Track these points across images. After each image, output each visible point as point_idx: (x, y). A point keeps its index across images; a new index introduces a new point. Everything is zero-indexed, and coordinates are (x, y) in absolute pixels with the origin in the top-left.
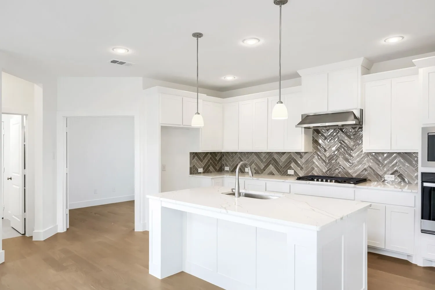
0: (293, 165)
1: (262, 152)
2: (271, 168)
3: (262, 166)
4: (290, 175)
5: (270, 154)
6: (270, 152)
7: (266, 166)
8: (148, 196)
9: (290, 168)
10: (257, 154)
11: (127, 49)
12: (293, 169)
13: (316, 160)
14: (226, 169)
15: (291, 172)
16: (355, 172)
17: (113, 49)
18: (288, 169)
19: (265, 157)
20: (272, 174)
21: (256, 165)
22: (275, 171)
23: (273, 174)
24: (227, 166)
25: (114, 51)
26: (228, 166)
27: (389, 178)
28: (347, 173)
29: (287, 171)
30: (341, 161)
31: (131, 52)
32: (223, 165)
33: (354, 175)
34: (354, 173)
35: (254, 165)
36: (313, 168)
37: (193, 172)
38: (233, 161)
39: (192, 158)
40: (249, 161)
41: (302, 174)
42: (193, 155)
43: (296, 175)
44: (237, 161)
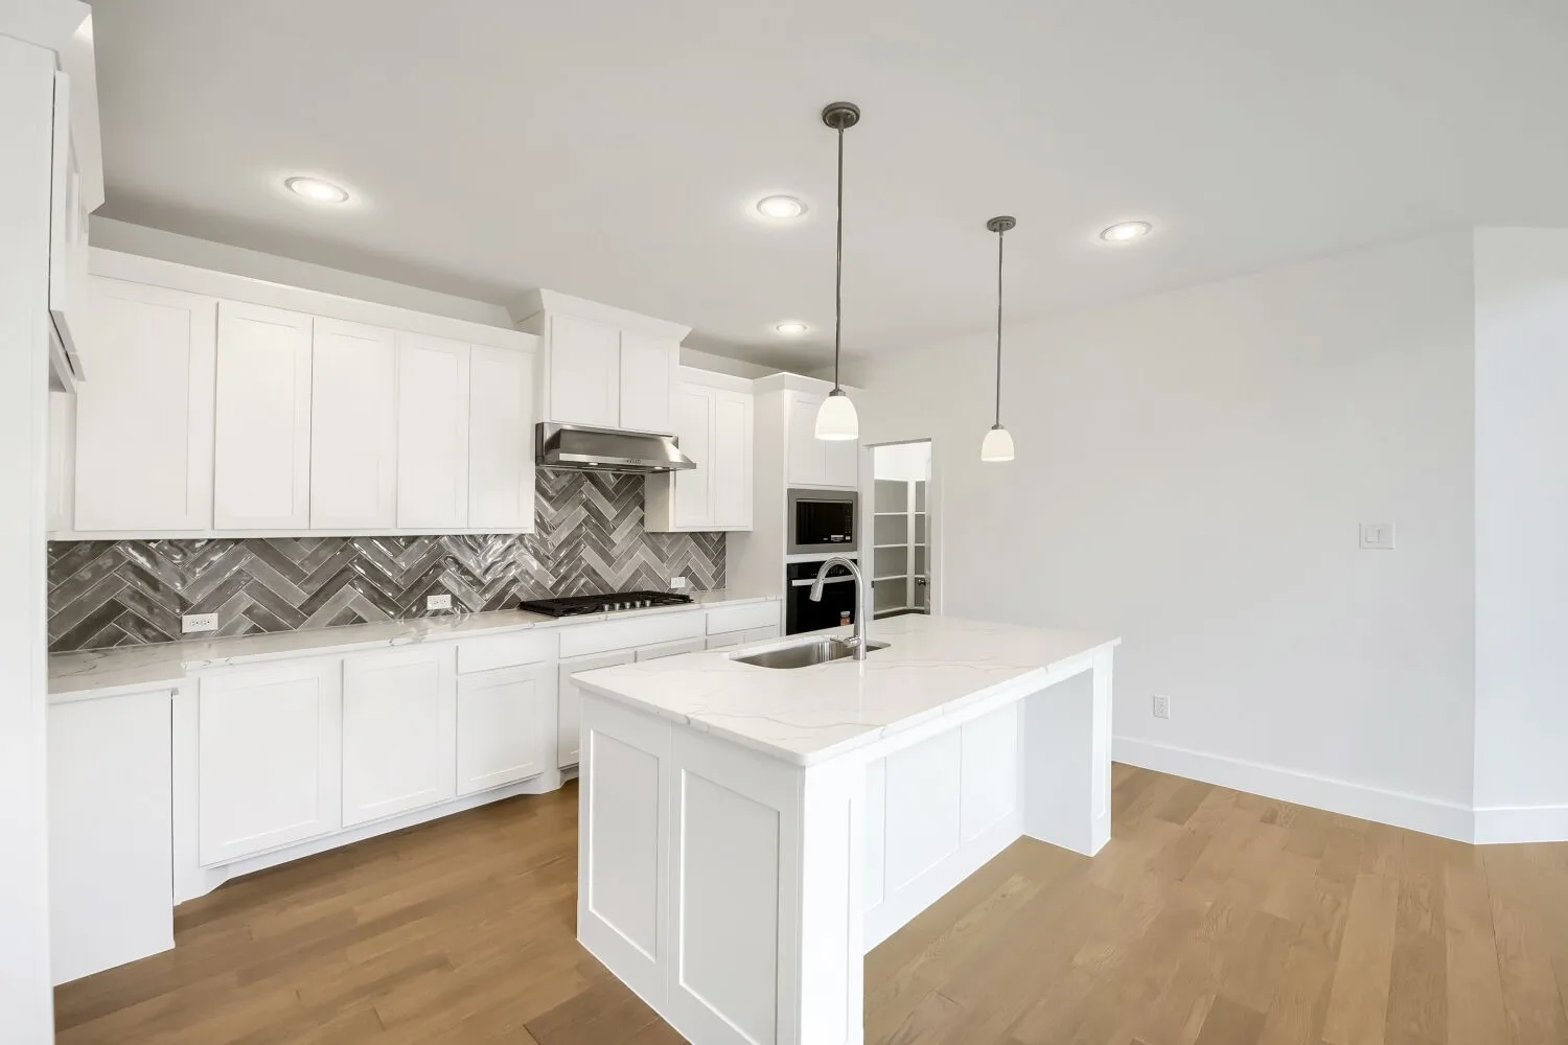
0: (446, 578)
1: (296, 539)
2: (353, 596)
3: (299, 595)
4: (435, 613)
5: (340, 541)
7: (319, 597)
9: (437, 589)
10: (267, 547)
12: (448, 592)
15: (436, 602)
16: (617, 580)
18: (432, 591)
19: (314, 558)
20: (354, 620)
21: (258, 590)
22: (365, 609)
23: (361, 621)
27: (678, 582)
28: (603, 584)
29: (422, 603)
33: (617, 589)
35: (243, 599)
36: (515, 581)
38: (74, 589)
40: (206, 581)
41: (478, 602)
43: (458, 610)
44: (108, 589)
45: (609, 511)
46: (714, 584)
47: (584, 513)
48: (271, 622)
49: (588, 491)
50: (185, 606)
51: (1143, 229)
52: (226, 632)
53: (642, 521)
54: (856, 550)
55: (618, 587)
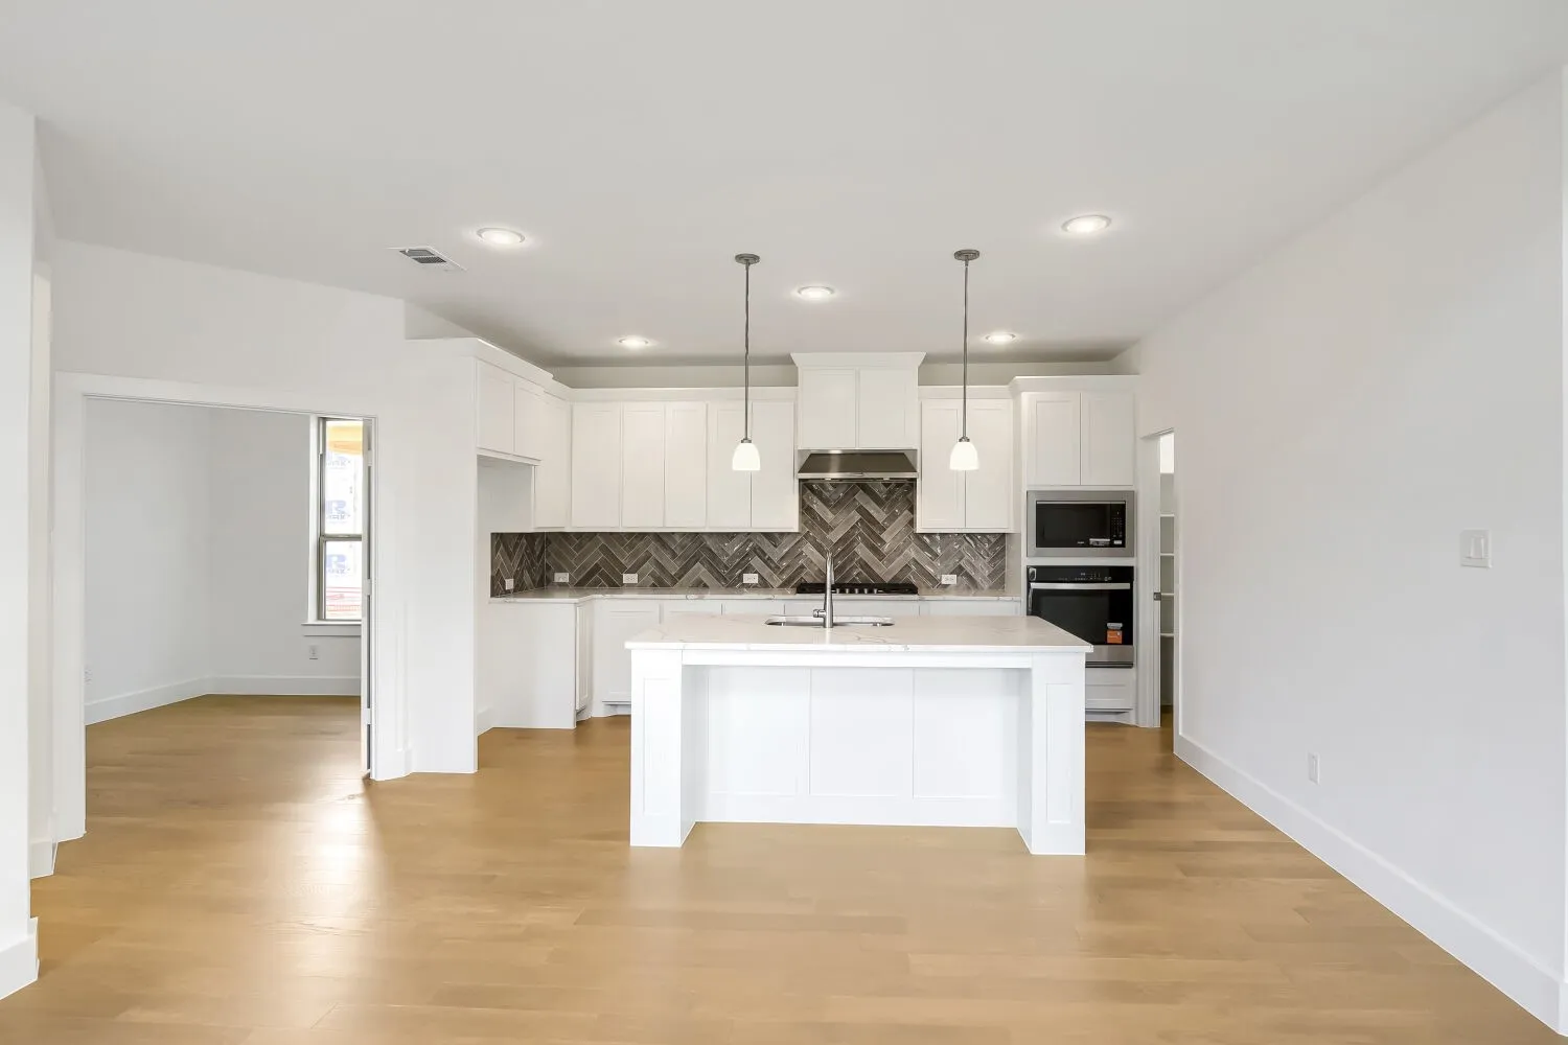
0: (756, 562)
1: (673, 533)
2: (700, 571)
3: (673, 567)
4: (748, 586)
5: (695, 536)
6: (697, 534)
7: (685, 570)
8: (628, 645)
9: (749, 570)
10: (659, 538)
11: (521, 232)
12: (756, 572)
13: (809, 550)
14: (556, 580)
15: (751, 578)
16: (888, 573)
17: (479, 233)
18: (745, 571)
19: (681, 545)
20: (700, 586)
21: (657, 565)
22: (707, 578)
23: (705, 586)
24: (561, 570)
25: (480, 236)
26: (565, 572)
27: (949, 579)
28: (874, 575)
29: (740, 577)
30: (862, 551)
31: (529, 242)
32: (549, 568)
34: (886, 572)
35: (649, 567)
36: (802, 567)
37: (497, 590)
38: (584, 556)
39: (495, 549)
40: (634, 556)
41: (777, 581)
42: (501, 541)
43: (764, 585)
44: (595, 557)
45: (879, 515)
46: (991, 583)
47: (858, 517)
48: (662, 582)
49: (861, 498)
50: (624, 569)
52: (640, 587)
53: (912, 523)
54: (1133, 556)
55: (887, 579)
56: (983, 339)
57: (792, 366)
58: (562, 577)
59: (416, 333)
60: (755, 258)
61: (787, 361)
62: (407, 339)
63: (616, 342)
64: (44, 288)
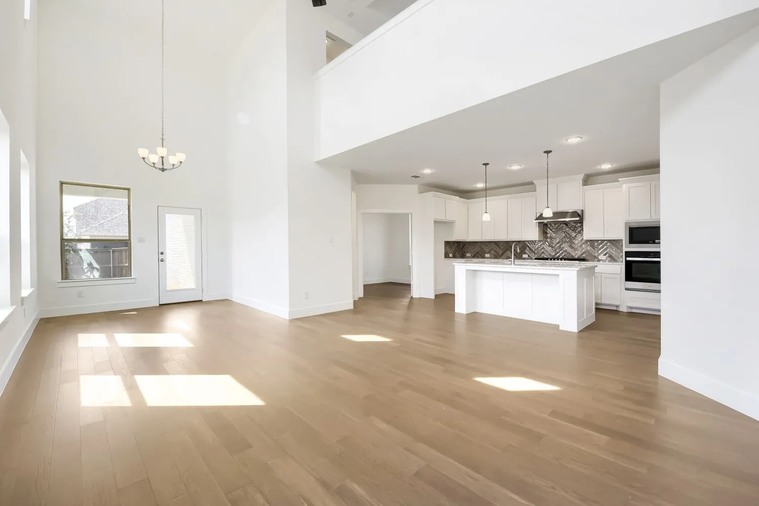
0: (527, 251)
3: (500, 252)
4: (524, 259)
7: (503, 252)
9: (525, 253)
10: (496, 243)
11: (431, 169)
12: (527, 254)
13: (545, 247)
15: (524, 256)
17: (423, 171)
18: (523, 254)
21: (495, 251)
22: (511, 256)
26: (469, 253)
27: (604, 258)
28: (571, 255)
29: (522, 256)
30: (566, 247)
31: (433, 171)
32: (465, 252)
34: (576, 254)
37: (447, 256)
38: (474, 248)
39: (446, 246)
40: (488, 249)
41: (534, 257)
42: (447, 243)
43: (530, 258)
44: (477, 249)
47: (564, 234)
48: (497, 256)
50: (486, 253)
51: (580, 139)
52: (490, 258)
53: (582, 236)
55: (576, 257)
56: (599, 167)
57: (533, 185)
58: (468, 255)
59: (421, 192)
60: (488, 164)
61: (532, 183)
62: (419, 193)
63: (474, 185)
64: (354, 195)
